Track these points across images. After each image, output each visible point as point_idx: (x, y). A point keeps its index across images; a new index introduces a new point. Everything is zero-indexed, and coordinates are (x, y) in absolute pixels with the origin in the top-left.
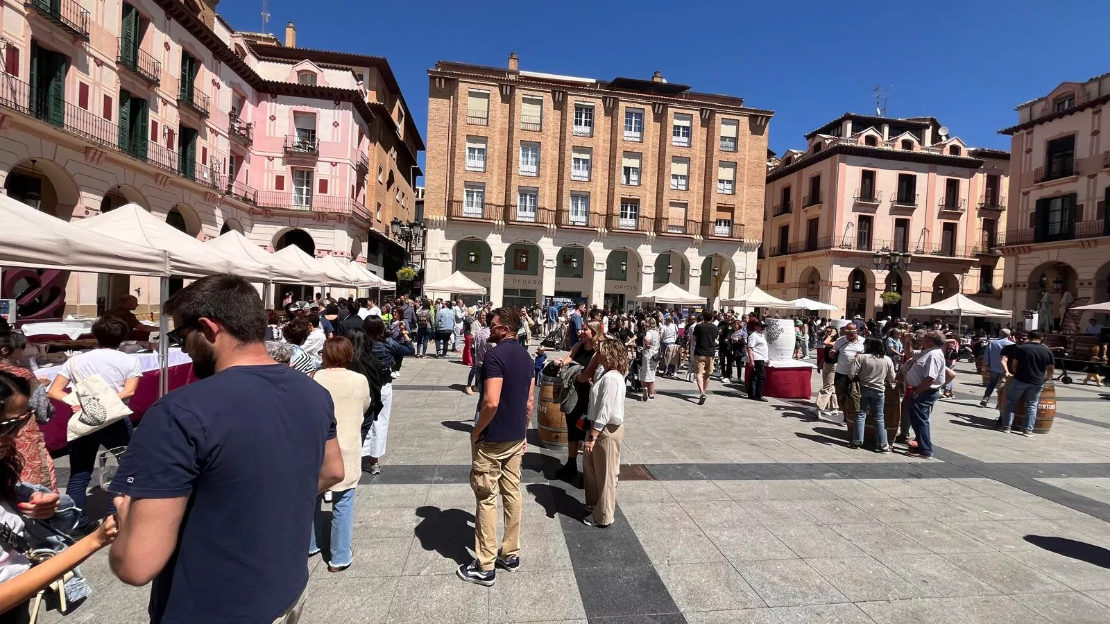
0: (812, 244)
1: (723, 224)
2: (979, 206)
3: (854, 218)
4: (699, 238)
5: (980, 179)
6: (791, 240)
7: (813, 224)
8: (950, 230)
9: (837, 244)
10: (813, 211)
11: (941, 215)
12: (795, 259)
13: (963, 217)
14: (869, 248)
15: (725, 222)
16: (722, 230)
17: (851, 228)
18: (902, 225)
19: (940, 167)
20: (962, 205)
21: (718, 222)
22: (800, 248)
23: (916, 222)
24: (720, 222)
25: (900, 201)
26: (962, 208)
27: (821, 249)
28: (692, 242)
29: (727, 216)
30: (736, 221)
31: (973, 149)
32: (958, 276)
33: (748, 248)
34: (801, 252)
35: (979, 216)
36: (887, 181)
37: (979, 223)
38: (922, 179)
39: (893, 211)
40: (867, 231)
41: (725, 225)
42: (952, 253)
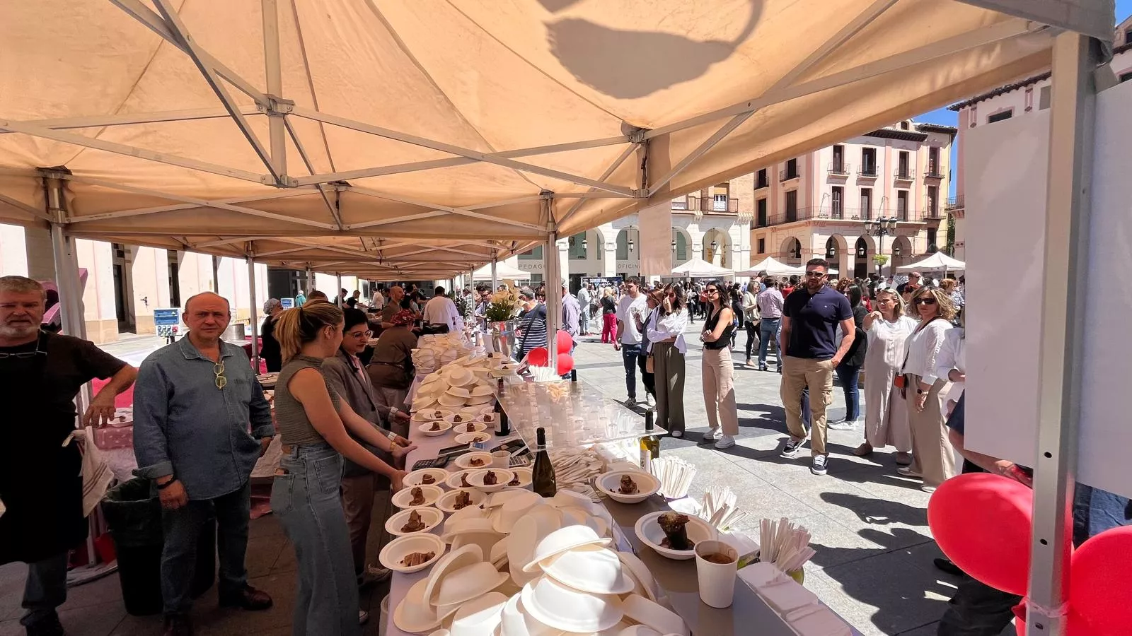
0: (791, 215)
1: (719, 199)
2: (924, 176)
3: (828, 189)
4: (699, 213)
5: (925, 150)
6: (769, 212)
7: (791, 197)
8: (903, 195)
9: (816, 214)
10: (791, 184)
11: (897, 184)
12: (774, 230)
13: (913, 185)
14: (841, 216)
15: (721, 197)
16: (720, 205)
17: (827, 198)
18: (866, 193)
19: (895, 141)
20: (911, 175)
21: (716, 197)
22: (779, 221)
23: (877, 191)
24: (717, 197)
25: (864, 173)
26: (912, 177)
27: (801, 219)
28: (693, 217)
29: (723, 191)
30: (731, 196)
31: (919, 124)
32: (910, 238)
33: (742, 222)
34: (780, 223)
35: (925, 184)
36: (853, 154)
37: (924, 190)
38: (881, 152)
39: (859, 181)
40: (838, 201)
41: (721, 200)
42: (905, 218)
